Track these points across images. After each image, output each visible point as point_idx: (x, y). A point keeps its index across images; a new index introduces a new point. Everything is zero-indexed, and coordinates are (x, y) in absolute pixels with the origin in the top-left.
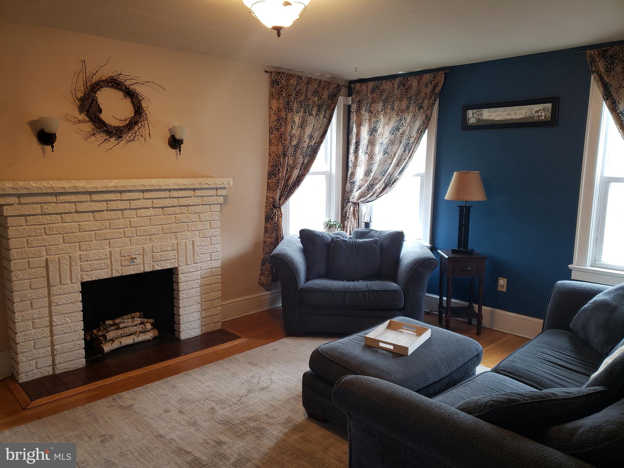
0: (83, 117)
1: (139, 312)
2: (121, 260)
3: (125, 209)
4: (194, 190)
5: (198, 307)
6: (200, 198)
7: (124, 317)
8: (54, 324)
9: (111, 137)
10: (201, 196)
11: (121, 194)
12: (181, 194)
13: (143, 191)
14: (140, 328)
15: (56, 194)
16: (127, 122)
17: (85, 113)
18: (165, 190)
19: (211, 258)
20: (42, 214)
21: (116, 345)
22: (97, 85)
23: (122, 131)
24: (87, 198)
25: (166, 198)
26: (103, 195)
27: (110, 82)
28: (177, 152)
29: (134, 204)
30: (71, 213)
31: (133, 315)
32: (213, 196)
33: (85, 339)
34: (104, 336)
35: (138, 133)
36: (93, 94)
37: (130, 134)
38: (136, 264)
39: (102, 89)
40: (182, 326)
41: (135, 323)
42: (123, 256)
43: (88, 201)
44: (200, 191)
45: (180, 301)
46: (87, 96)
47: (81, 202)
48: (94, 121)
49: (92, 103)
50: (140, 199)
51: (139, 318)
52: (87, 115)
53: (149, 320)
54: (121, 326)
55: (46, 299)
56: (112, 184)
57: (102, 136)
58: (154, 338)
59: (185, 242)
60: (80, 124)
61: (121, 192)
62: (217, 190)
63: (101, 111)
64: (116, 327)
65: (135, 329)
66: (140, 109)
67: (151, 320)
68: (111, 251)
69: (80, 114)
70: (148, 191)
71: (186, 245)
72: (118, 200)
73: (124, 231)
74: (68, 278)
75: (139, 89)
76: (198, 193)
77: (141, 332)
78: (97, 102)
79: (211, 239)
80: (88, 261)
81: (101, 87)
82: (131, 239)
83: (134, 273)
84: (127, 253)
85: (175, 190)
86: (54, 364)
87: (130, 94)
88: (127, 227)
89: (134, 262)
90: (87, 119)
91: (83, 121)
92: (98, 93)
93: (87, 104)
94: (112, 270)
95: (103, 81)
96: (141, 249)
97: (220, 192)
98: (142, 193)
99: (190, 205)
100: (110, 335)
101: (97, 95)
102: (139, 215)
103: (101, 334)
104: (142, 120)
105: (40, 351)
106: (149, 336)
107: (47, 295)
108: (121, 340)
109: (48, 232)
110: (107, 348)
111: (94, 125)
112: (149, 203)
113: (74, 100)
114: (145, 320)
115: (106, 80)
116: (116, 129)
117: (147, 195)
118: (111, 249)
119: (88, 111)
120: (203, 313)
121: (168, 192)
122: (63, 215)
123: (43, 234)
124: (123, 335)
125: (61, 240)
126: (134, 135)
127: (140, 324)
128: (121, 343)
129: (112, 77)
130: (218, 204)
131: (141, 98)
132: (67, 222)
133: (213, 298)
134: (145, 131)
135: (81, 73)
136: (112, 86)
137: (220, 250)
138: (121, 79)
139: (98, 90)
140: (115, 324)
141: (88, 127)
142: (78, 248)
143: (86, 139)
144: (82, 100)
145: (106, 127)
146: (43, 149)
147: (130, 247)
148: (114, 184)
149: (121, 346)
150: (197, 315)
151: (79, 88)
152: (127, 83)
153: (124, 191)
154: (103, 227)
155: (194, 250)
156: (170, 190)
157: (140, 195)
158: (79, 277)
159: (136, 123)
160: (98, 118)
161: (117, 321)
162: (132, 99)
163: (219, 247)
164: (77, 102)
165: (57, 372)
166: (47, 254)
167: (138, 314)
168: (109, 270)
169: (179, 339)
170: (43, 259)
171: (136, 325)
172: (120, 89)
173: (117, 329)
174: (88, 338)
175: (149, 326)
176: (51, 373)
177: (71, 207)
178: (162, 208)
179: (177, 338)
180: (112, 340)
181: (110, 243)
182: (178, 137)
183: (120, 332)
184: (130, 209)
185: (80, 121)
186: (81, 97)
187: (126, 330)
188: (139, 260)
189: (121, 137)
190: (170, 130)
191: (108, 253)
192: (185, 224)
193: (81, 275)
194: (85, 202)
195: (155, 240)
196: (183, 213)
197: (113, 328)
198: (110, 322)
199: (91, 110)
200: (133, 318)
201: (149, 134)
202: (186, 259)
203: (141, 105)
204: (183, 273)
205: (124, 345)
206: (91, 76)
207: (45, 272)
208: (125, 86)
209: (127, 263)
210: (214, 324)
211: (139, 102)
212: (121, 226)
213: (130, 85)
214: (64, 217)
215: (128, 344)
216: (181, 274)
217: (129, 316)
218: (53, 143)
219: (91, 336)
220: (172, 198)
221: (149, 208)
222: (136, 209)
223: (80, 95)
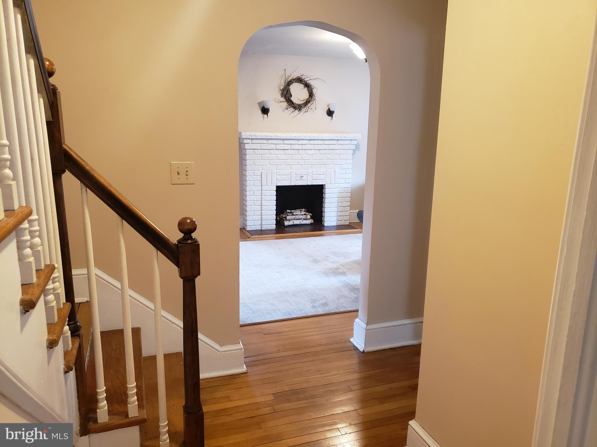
0: (283, 99)
1: (305, 209)
2: (296, 177)
3: (300, 150)
4: (338, 140)
5: (335, 209)
6: (341, 145)
7: (297, 210)
8: (263, 205)
9: (295, 110)
10: (342, 144)
11: (298, 141)
12: (330, 142)
13: (309, 140)
14: (304, 217)
15: (268, 139)
16: (305, 101)
17: (284, 97)
18: (321, 140)
19: (345, 182)
20: (261, 149)
21: (291, 223)
22: (290, 82)
23: (301, 106)
24: (281, 142)
25: (322, 144)
26: (289, 141)
27: (297, 80)
28: (331, 118)
29: (304, 147)
30: (274, 149)
31: (301, 209)
32: (349, 144)
33: (276, 220)
34: (285, 217)
35: (310, 107)
36: (288, 87)
37: (306, 108)
38: (303, 180)
39: (293, 84)
40: (326, 218)
41: (302, 214)
42: (297, 175)
43: (282, 144)
44: (341, 141)
45: (325, 204)
46: (285, 88)
47: (279, 144)
48: (288, 101)
49: (287, 92)
50: (307, 144)
51: (304, 211)
52: (285, 98)
53: (309, 214)
54: (295, 214)
55: (260, 192)
56: (294, 135)
57: (292, 109)
58: (311, 224)
59: (331, 171)
60: (282, 103)
61: (298, 140)
62: (351, 141)
63: (291, 96)
64: (292, 214)
65: (301, 217)
66: (312, 94)
67: (311, 214)
68: (291, 171)
69: (282, 98)
70: (312, 140)
71: (331, 173)
72: (296, 144)
73: (299, 161)
74: (271, 182)
75: (312, 83)
76: (339, 142)
77: (304, 219)
78: (290, 91)
79: (346, 170)
80: (280, 175)
81: (292, 83)
82: (301, 166)
83: (302, 184)
84: (299, 173)
85: (326, 140)
86: (261, 225)
87: (307, 86)
88: (300, 160)
89: (302, 179)
90: (284, 100)
91: (283, 102)
92: (291, 86)
93: (285, 92)
94: (291, 181)
95: (294, 79)
96: (307, 172)
97: (353, 142)
98: (309, 141)
99: (334, 149)
100: (288, 217)
101: (290, 88)
102: (307, 153)
103: (284, 216)
104: (313, 100)
105: (256, 217)
106: (308, 222)
107: (261, 190)
108: (294, 221)
109: (263, 159)
110: (287, 223)
111: (288, 103)
112: (312, 147)
113: (279, 90)
114: (307, 213)
115: (295, 79)
116: (298, 106)
117: (311, 142)
118: (291, 170)
119: (285, 96)
120: (339, 213)
121: (322, 141)
122: (270, 150)
123: (261, 159)
124: (295, 219)
125: (268, 163)
126: (308, 109)
127: (304, 215)
128: (294, 222)
129: (299, 77)
130: (352, 149)
131: (313, 88)
132: (272, 154)
133: (345, 206)
134: (313, 106)
135: (283, 76)
136: (298, 82)
137: (351, 177)
138: (303, 77)
139: (291, 84)
140: (291, 213)
141: (285, 104)
142: (276, 168)
143: (283, 111)
144: (283, 90)
145: (294, 104)
146: (263, 116)
147: (301, 170)
148: (294, 136)
149: (293, 224)
150: (335, 214)
151: (282, 84)
152: (306, 80)
153: (300, 140)
154: (288, 158)
155: (335, 176)
156: (324, 140)
157: (307, 142)
158: (275, 183)
159: (309, 102)
160: (290, 100)
161: (293, 211)
162: (308, 88)
163: (350, 176)
164: (281, 92)
165: (263, 229)
166: (262, 170)
167: (304, 210)
168: (290, 181)
169: (324, 226)
170: (260, 172)
171: (302, 215)
172: (302, 83)
173: (292, 215)
174: (278, 219)
175: (309, 217)
176: (260, 229)
177: (273, 147)
178: (319, 150)
179: (323, 225)
180: (290, 220)
181: (291, 167)
182: (331, 110)
183: (293, 217)
184: (302, 149)
185: (281, 102)
186: (282, 89)
187: (297, 216)
188: (305, 178)
189: (300, 110)
190: (328, 105)
191: (290, 173)
192: (332, 160)
193: (276, 182)
194: (280, 144)
195: (314, 167)
196: (330, 154)
197: (290, 214)
198: (289, 211)
199: (287, 95)
200: (301, 211)
201: (316, 108)
202: (330, 180)
203: (312, 91)
204: (328, 188)
205: (295, 224)
206: (288, 77)
207: (260, 178)
208: (305, 81)
209: (299, 179)
210: (345, 221)
211: (312, 89)
212: (297, 159)
213: (308, 81)
214: (270, 151)
215: (297, 224)
216: (327, 188)
217: (299, 210)
218: (268, 114)
219: (280, 217)
220: (325, 144)
221: (312, 150)
222: (305, 150)
223: (282, 87)
